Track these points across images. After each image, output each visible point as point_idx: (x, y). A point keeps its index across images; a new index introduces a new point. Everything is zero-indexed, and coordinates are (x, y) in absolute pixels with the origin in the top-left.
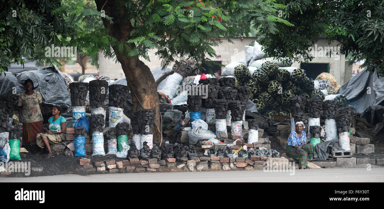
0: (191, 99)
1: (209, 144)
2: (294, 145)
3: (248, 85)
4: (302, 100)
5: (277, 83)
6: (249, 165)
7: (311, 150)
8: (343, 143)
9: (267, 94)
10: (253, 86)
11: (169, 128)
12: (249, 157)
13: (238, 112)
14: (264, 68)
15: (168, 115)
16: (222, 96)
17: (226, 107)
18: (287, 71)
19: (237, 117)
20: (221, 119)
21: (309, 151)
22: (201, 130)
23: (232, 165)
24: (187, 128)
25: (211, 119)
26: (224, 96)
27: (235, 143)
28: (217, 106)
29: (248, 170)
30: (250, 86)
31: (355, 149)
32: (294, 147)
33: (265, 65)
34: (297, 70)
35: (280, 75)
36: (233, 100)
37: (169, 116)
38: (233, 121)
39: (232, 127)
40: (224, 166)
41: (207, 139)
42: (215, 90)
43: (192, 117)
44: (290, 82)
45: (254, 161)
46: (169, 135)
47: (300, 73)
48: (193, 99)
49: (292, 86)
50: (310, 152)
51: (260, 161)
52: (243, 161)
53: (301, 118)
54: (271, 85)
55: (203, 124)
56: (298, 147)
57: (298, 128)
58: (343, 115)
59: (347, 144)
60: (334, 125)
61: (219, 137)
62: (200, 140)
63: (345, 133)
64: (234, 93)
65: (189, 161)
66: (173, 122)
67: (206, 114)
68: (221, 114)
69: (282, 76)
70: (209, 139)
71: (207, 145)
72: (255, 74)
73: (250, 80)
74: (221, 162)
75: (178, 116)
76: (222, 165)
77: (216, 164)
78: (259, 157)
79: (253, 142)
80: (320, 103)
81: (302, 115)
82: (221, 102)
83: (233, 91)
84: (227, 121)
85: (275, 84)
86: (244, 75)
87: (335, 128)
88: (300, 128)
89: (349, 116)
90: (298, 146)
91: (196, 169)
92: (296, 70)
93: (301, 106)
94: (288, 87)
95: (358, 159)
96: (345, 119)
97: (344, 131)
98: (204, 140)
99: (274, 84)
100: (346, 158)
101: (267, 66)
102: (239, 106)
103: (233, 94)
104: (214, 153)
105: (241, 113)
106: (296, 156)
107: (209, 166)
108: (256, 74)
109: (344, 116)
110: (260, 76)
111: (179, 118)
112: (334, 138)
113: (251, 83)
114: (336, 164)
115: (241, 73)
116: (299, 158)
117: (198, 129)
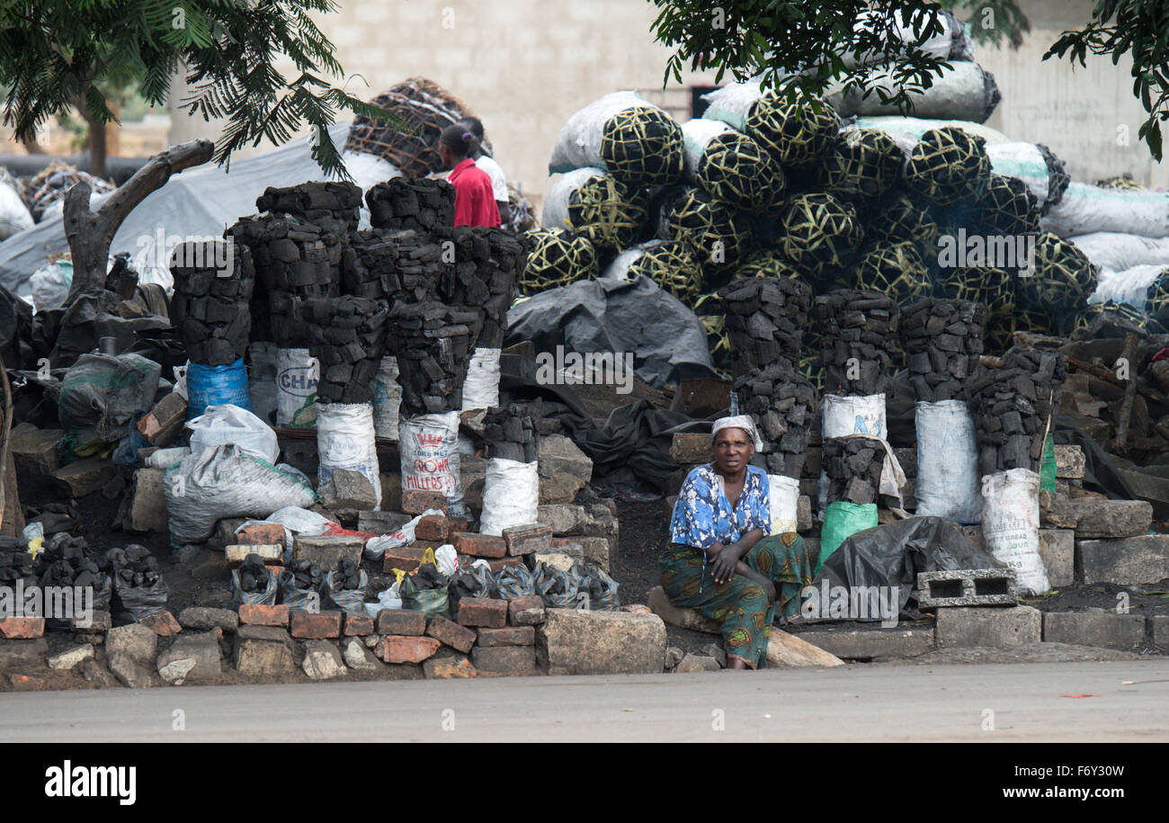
0: (186, 295)
1: (266, 539)
2: (698, 544)
3: (674, 220)
4: (782, 298)
5: (831, 208)
6: (446, 649)
7: (791, 567)
8: (1002, 527)
9: (778, 264)
10: (702, 223)
11: (83, 454)
12: (452, 611)
13: (429, 364)
14: (763, 128)
15: (83, 381)
16: (356, 278)
17: (372, 338)
18: (886, 142)
19: (428, 390)
20: (339, 401)
21: (781, 576)
22: (228, 461)
23: (355, 652)
24: (167, 455)
25: (303, 401)
26: (371, 279)
27: (408, 532)
28: (320, 333)
29: (440, 677)
30: (686, 222)
31: (1071, 561)
32: (698, 552)
33: (765, 110)
34: (938, 138)
35: (847, 162)
36: (414, 300)
37: (87, 387)
38: (409, 416)
39: (404, 449)
40: (311, 657)
41: (263, 510)
42: (319, 245)
43: (196, 395)
44: (905, 202)
45: (474, 628)
46: (84, 491)
47: (954, 151)
48: (199, 297)
49: (911, 222)
50: (786, 576)
51: (510, 630)
52: (414, 629)
53: (769, 396)
54: (800, 217)
55: (249, 429)
56: (719, 553)
57: (723, 450)
58: (1005, 381)
59: (1020, 532)
60: (960, 432)
61: (329, 500)
62: (227, 518)
63: (1013, 474)
64: (423, 264)
65: (117, 629)
66: (107, 422)
67: (277, 378)
68: (341, 375)
69: (861, 169)
70: (270, 507)
71: (256, 543)
72: (710, 158)
73: (688, 193)
74: (295, 634)
75: (133, 384)
76: (301, 654)
77: (266, 644)
78: (501, 604)
79: (507, 524)
80: (883, 313)
81: (777, 381)
82: (339, 313)
83: (412, 255)
84: (377, 415)
85: (819, 213)
86: (654, 163)
87: (966, 447)
88: (733, 450)
89: (1036, 383)
90: (718, 547)
91: (157, 671)
92: (934, 138)
93: (780, 330)
94: (893, 227)
95: (1050, 615)
96: (1014, 399)
97: (1010, 465)
98: (244, 516)
99: (814, 210)
100: (986, 611)
101: (776, 116)
102: (435, 333)
103: (416, 269)
104: (262, 587)
105: (451, 368)
106: (709, 602)
107: (230, 657)
108: (715, 160)
109: (1008, 385)
110: (735, 171)
111: (139, 400)
112: (960, 502)
113: (691, 208)
114: (930, 642)
115: (639, 155)
116: (723, 611)
117: (213, 458)
